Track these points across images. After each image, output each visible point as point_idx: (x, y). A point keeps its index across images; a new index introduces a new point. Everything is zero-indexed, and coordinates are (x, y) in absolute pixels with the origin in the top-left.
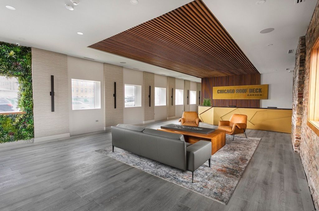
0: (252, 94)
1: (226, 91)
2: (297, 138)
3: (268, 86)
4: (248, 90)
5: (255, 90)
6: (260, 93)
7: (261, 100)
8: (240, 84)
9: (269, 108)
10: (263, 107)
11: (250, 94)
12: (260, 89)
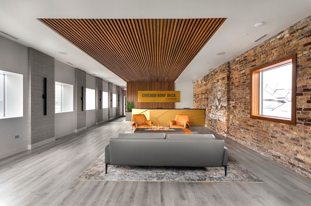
0: (169, 98)
1: (150, 95)
2: (227, 128)
3: (179, 92)
4: (166, 95)
5: (171, 95)
6: (175, 98)
7: (175, 103)
8: (161, 90)
9: (185, 109)
10: (176, 108)
11: (168, 98)
12: (175, 95)
